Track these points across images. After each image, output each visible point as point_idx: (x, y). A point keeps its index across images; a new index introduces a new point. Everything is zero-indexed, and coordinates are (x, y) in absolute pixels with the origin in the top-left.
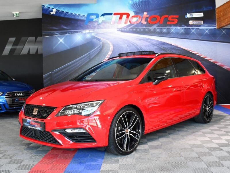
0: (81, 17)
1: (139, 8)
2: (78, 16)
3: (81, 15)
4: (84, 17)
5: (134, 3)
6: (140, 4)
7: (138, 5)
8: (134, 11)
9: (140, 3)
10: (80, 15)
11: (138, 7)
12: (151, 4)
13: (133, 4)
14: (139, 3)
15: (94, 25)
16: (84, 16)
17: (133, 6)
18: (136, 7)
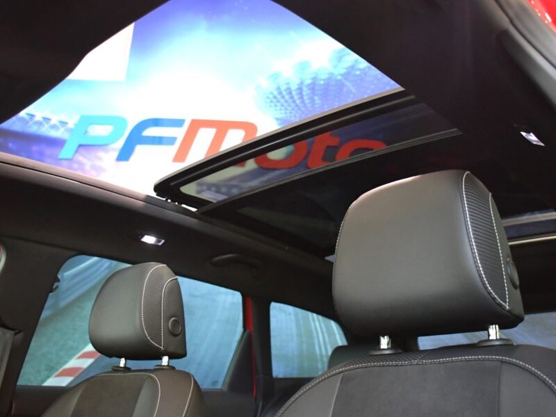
0: (54, 127)
1: (299, 109)
2: (40, 124)
3: (54, 122)
4: (62, 129)
5: (278, 88)
6: (304, 93)
7: (296, 97)
8: (280, 116)
9: (305, 89)
10: (49, 119)
11: (298, 102)
12: (352, 96)
13: (276, 93)
14: (300, 89)
15: (98, 163)
16: (63, 123)
17: (275, 97)
18: (286, 105)
